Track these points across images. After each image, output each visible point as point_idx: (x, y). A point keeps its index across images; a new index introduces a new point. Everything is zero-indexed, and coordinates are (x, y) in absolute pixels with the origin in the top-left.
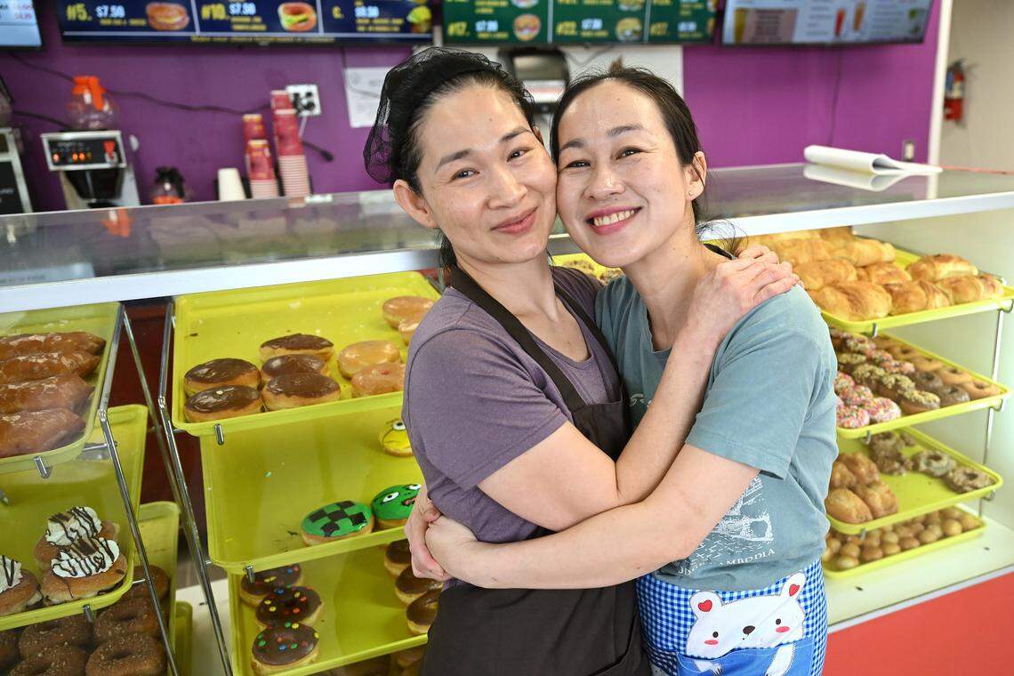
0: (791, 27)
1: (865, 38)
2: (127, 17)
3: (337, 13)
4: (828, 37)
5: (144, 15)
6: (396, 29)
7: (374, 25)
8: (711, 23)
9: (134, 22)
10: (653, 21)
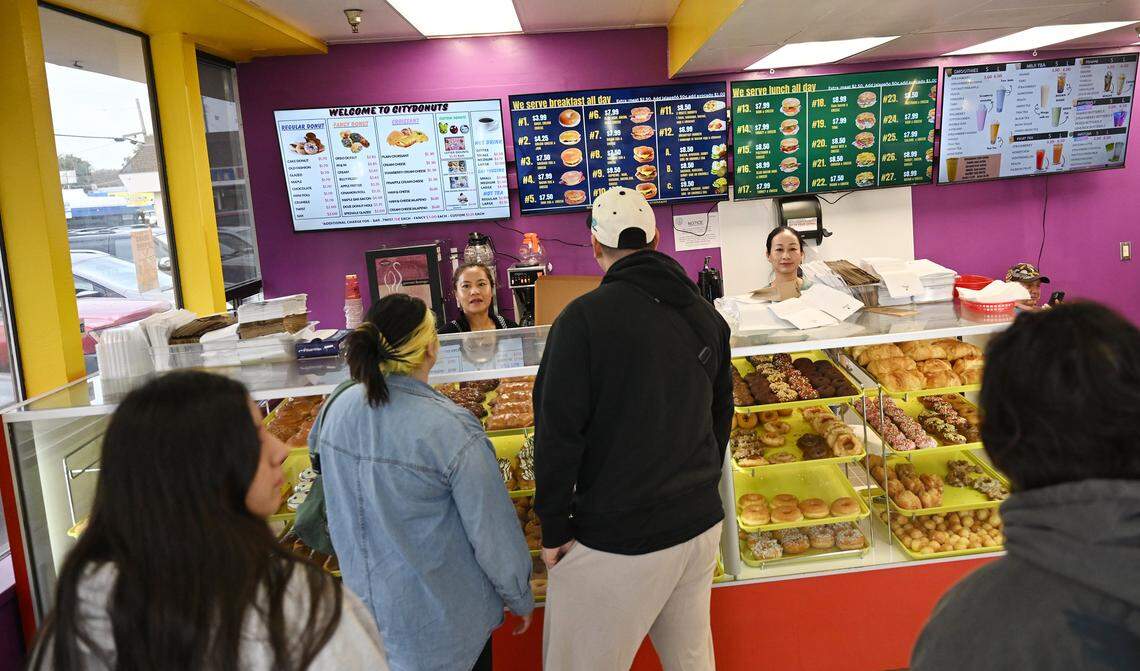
0: (997, 166)
1: (1066, 168)
2: (554, 199)
3: (669, 186)
4: (1033, 170)
5: (563, 198)
6: (705, 192)
7: (692, 191)
8: (929, 169)
9: (557, 202)
10: (882, 173)
